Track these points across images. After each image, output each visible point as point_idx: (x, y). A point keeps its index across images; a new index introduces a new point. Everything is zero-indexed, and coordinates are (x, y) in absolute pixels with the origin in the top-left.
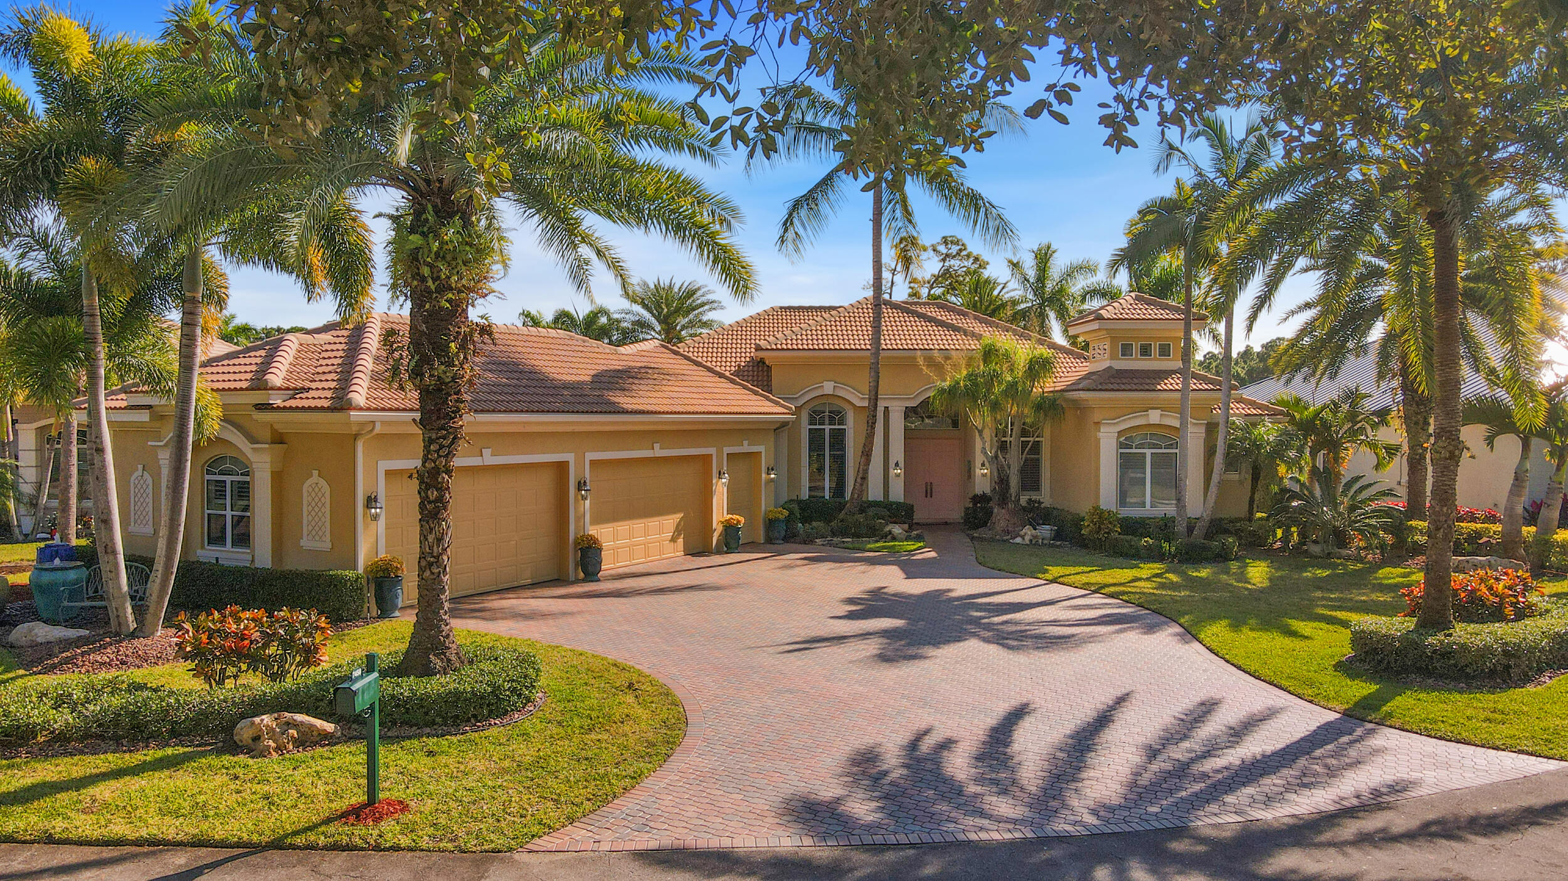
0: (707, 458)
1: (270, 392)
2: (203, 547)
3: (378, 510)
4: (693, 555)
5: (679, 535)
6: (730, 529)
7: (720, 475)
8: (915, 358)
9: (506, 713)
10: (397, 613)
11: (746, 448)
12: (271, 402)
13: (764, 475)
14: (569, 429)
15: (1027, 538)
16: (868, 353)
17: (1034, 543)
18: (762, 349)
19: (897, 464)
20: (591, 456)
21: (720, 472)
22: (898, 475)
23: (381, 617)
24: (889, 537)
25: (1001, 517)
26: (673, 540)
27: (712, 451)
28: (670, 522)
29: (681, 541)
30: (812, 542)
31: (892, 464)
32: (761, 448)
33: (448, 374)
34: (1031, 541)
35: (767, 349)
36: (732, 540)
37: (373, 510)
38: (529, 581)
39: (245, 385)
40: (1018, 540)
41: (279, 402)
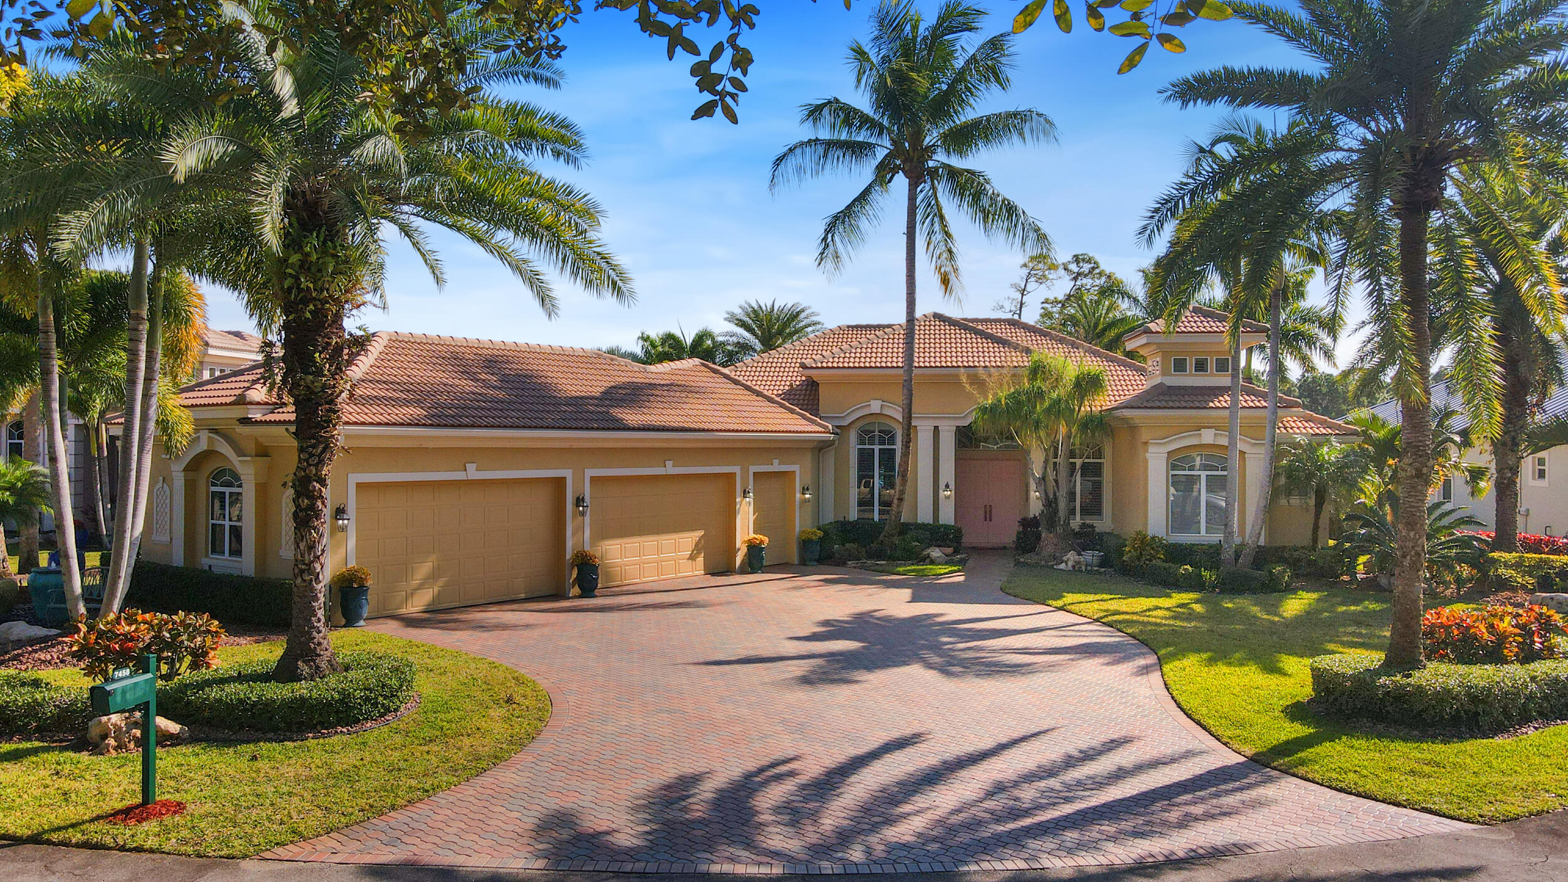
0: (731, 476)
1: (249, 406)
2: (207, 556)
3: (346, 522)
4: (713, 574)
5: (699, 553)
6: (754, 549)
7: (745, 493)
8: (957, 376)
9: (358, 721)
10: (362, 623)
11: (776, 466)
12: (250, 416)
13: (798, 495)
14: (566, 445)
15: (1070, 564)
16: (901, 371)
17: (1076, 569)
18: (807, 368)
19: (947, 486)
20: (590, 473)
21: (745, 491)
22: (948, 497)
23: (345, 626)
24: (928, 560)
25: (1048, 540)
26: (692, 558)
27: (736, 469)
28: (689, 539)
29: (700, 560)
30: (844, 564)
31: (942, 486)
32: (795, 468)
33: (316, 384)
34: (1074, 567)
35: (812, 368)
36: (756, 561)
37: (341, 522)
38: (523, 596)
39: (229, 400)
40: (1063, 566)
41: (258, 416)
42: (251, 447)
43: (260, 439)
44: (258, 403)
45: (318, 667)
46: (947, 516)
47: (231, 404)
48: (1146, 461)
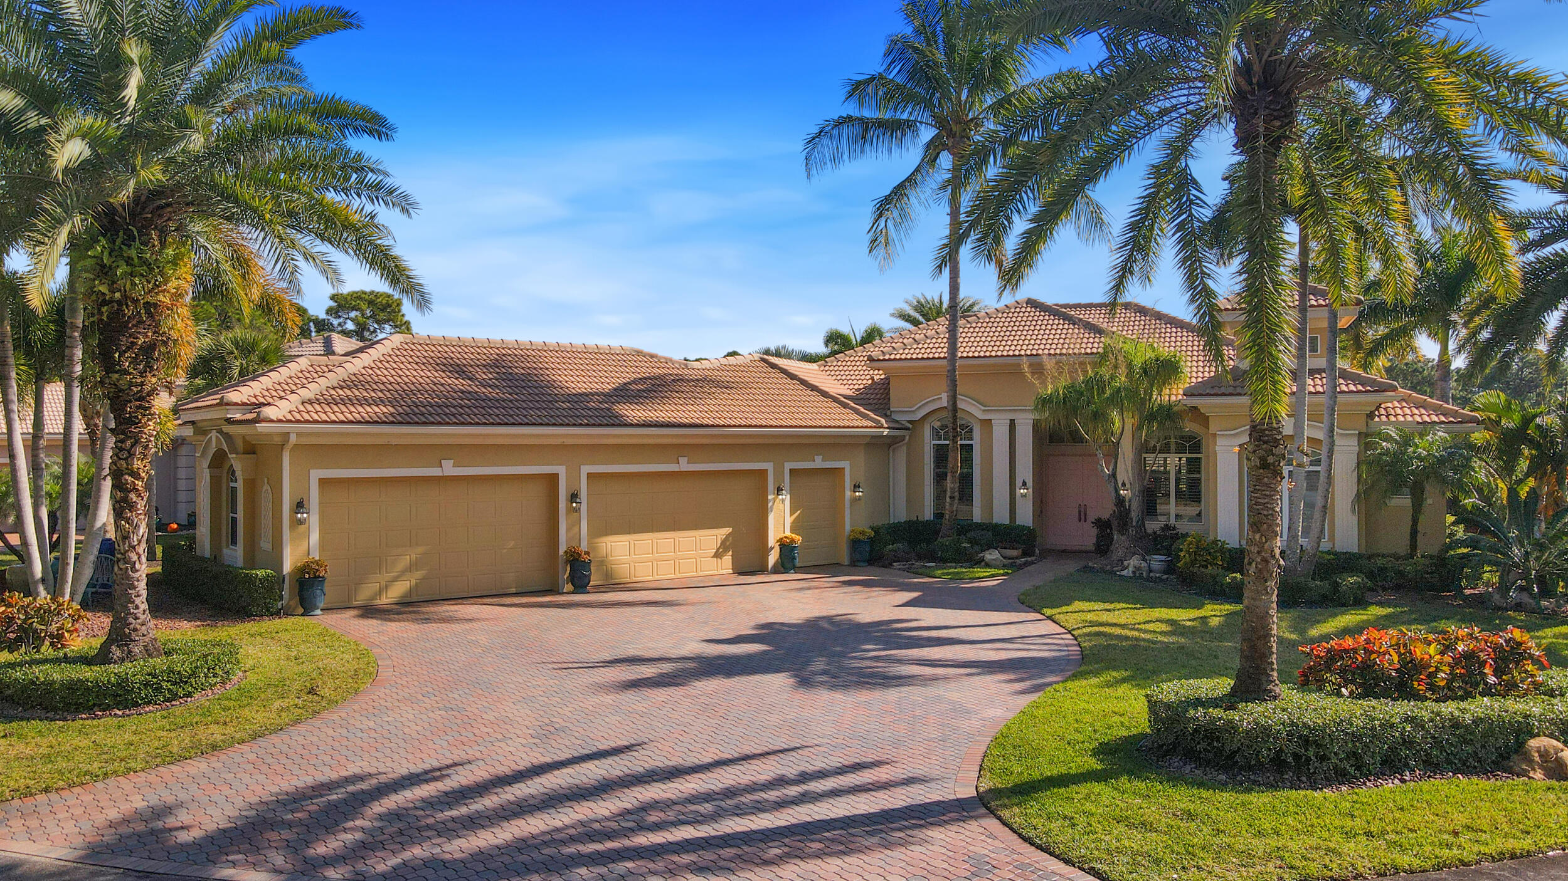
0: (763, 473)
1: (228, 407)
2: (227, 547)
4: (740, 574)
5: (726, 550)
6: (786, 548)
7: (779, 490)
8: (1019, 365)
10: (318, 612)
11: (819, 463)
12: (229, 416)
13: (848, 493)
14: (559, 441)
15: (1131, 569)
16: (945, 362)
17: (1137, 576)
18: (874, 360)
19: (1024, 484)
20: (586, 469)
21: (778, 488)
22: (1024, 496)
24: (983, 563)
25: (1120, 540)
26: (718, 555)
27: (769, 466)
28: (714, 537)
29: (728, 559)
30: (889, 565)
31: (1019, 483)
32: (845, 464)
34: (1134, 572)
35: (879, 360)
36: (789, 560)
37: (299, 515)
38: (513, 590)
40: (1124, 573)
41: (238, 416)
42: (240, 445)
43: (247, 438)
44: (236, 404)
45: (130, 652)
46: (1025, 516)
47: (217, 404)
48: (1215, 453)
